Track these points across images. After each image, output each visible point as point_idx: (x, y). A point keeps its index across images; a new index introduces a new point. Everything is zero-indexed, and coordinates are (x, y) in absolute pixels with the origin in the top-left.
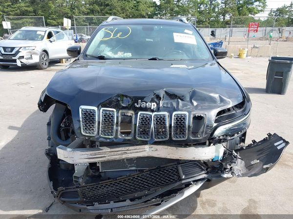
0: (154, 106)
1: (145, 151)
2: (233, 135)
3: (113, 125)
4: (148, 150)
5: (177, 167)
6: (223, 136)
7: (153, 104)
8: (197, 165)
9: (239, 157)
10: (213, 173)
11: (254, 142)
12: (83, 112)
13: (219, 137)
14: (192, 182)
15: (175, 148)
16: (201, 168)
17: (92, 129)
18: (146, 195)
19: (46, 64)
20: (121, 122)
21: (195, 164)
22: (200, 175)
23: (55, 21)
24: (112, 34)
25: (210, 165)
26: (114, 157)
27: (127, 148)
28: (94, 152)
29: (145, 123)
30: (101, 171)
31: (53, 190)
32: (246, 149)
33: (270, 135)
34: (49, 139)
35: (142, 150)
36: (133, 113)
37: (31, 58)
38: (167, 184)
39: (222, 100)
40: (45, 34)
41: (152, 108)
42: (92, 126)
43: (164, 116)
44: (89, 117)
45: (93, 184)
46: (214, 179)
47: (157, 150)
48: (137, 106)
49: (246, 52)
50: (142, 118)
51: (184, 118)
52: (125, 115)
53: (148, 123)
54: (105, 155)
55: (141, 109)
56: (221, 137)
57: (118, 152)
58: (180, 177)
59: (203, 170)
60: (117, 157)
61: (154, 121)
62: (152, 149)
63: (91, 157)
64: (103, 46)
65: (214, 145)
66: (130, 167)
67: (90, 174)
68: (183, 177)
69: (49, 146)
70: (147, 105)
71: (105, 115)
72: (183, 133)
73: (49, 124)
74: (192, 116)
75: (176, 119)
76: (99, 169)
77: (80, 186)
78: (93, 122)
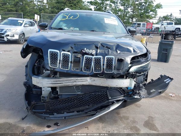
0: (94, 52)
1: (87, 81)
2: (140, 73)
3: (68, 62)
4: (89, 80)
5: (106, 91)
6: (135, 72)
7: (93, 51)
8: (119, 91)
9: (144, 87)
10: (128, 97)
11: (152, 80)
12: (50, 53)
13: (132, 73)
14: (115, 102)
15: (105, 79)
16: (121, 93)
17: (56, 64)
18: (87, 109)
19: (23, 41)
20: (74, 61)
21: (117, 90)
22: (120, 97)
23: (29, 17)
24: (67, 17)
25: (126, 91)
26: (68, 83)
27: (76, 78)
28: (56, 80)
29: (88, 62)
30: (59, 94)
31: (28, 106)
32: (147, 84)
33: (161, 76)
34: (26, 75)
35: (85, 80)
36: (81, 56)
37: (13, 36)
38: (100, 102)
39: (134, 51)
40: (23, 22)
41: (93, 54)
42: (56, 62)
43: (100, 58)
44: (54, 57)
45: (54, 100)
46: (128, 100)
47: (94, 81)
48: (84, 52)
49: (145, 40)
50: (86, 59)
51: (112, 60)
52: (76, 57)
53: (90, 62)
54: (63, 82)
55: (86, 54)
56: (134, 73)
57: (71, 81)
58: (108, 98)
59: (122, 94)
60: (70, 84)
61: (94, 61)
62: (92, 80)
63: (54, 83)
64: (61, 23)
65: (129, 78)
66: (77, 92)
67: (52, 97)
68: (110, 98)
69: (26, 80)
70: (90, 51)
71: (64, 56)
72: (111, 69)
73: (26, 66)
74: (117, 59)
75: (107, 60)
76: (58, 93)
77: (46, 101)
78: (56, 59)
